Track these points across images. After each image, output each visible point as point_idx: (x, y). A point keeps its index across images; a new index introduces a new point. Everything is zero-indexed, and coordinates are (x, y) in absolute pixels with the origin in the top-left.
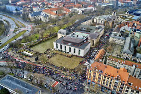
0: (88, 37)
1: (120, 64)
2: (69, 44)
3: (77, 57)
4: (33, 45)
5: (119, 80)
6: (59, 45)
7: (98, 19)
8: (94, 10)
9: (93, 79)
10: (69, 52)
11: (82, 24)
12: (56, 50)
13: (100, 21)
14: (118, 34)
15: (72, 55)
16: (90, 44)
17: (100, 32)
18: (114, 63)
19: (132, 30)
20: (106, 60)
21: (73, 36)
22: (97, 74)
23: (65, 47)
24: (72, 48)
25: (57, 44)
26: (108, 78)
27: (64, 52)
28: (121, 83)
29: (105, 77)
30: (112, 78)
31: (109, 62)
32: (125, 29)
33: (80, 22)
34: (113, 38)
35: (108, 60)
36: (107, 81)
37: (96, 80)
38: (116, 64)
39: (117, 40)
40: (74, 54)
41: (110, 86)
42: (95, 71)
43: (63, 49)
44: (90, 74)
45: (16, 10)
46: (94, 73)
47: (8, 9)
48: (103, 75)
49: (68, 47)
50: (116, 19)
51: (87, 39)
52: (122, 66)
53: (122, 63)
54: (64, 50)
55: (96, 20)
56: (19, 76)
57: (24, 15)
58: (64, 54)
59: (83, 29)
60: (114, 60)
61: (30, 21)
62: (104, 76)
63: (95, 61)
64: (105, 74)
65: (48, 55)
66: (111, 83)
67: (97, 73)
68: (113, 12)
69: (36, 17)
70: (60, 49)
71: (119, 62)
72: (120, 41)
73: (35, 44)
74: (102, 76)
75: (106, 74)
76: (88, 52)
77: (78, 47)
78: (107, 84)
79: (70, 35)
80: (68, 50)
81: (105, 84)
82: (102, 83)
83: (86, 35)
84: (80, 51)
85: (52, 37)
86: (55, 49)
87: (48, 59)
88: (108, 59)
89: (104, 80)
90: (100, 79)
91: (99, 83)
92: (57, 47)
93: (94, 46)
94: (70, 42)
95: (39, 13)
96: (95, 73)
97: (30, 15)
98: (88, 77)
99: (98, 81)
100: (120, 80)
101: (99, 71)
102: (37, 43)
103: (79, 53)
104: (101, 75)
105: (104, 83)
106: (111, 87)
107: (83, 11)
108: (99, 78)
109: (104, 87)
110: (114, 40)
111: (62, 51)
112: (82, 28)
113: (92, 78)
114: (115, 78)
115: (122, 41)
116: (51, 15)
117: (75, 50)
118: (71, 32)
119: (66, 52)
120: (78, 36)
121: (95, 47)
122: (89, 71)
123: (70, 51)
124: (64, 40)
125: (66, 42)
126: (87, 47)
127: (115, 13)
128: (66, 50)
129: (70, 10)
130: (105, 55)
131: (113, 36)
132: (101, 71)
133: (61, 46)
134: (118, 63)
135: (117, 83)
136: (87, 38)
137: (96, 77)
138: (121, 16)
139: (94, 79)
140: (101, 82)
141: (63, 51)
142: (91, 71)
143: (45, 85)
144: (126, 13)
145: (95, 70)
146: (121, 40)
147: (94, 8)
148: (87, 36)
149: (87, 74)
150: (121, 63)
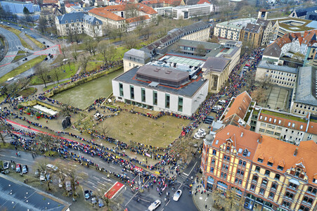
0: (201, 67)
1: (296, 132)
2: (154, 84)
3: (174, 118)
4: (62, 89)
5: (302, 176)
6: (127, 87)
7: (224, 29)
8: (211, 10)
9: (222, 174)
10: (152, 105)
11: (184, 38)
12: (120, 102)
13: (229, 32)
14: (277, 61)
15: (162, 114)
16: (207, 84)
17: (232, 54)
18: (278, 131)
19: (312, 49)
20: (255, 123)
21: (164, 66)
22: (232, 159)
23: (144, 92)
24: (161, 95)
25: (121, 86)
26: (267, 172)
27: (140, 104)
28: (306, 187)
29: (258, 169)
30: (279, 170)
31: (262, 128)
32: (293, 50)
33: (180, 33)
34: (266, 70)
35: (259, 124)
36: (264, 180)
37: (231, 179)
38: (283, 132)
39: (275, 74)
40: (166, 110)
41: (272, 194)
42: (228, 152)
43: (138, 98)
44: (212, 162)
45: (26, 10)
46: (225, 157)
47: (5, 9)
48: (252, 164)
49: (149, 93)
50: (269, 25)
51: (199, 72)
52: (301, 137)
53: (301, 130)
54: (140, 101)
55: (220, 31)
56: (15, 169)
57: (43, 22)
58: (141, 111)
59: (189, 50)
60: (277, 122)
61: (57, 36)
62: (254, 167)
63: (227, 124)
64: (259, 159)
65: (98, 114)
66: (274, 186)
67: (235, 158)
68: (260, 13)
69: (73, 25)
70: (129, 98)
71: (290, 127)
72: (283, 77)
73: (65, 87)
74: (248, 165)
75: (262, 160)
76: (204, 104)
77: (176, 92)
78: (262, 190)
79: (156, 63)
80: (149, 101)
81: (257, 190)
82: (249, 186)
83: (196, 63)
84: (181, 100)
85: (111, 70)
86: (117, 99)
87: (97, 124)
88: (260, 120)
89: (256, 178)
90: (243, 174)
91: (239, 186)
92: (122, 93)
93: (218, 91)
94: (156, 80)
95: (79, 17)
96: (227, 158)
97: (57, 22)
98: (206, 170)
99: (236, 180)
100: (306, 178)
101: (240, 151)
102: (72, 84)
103: (180, 107)
104: (245, 164)
105: (253, 186)
106: (276, 197)
107: (186, 13)
108: (241, 172)
109: (253, 197)
110: (269, 74)
111: (134, 103)
112: (185, 47)
113: (219, 173)
114: (289, 172)
115: (288, 77)
116: (109, 22)
117: (168, 98)
118: (159, 57)
119: (145, 106)
120: (175, 65)
121: (219, 93)
122: (211, 151)
123: (155, 102)
124: (139, 76)
125: (144, 79)
126: (200, 92)
127: (263, 13)
128: (144, 99)
129: (156, 9)
130: (251, 109)
131: (266, 65)
132: (247, 152)
133: (132, 89)
134: (290, 131)
135: (295, 186)
136: (200, 70)
137: (231, 167)
138: (281, 22)
139: (224, 175)
140: (244, 183)
141: (137, 103)
142: (214, 152)
143: (87, 192)
144: (291, 16)
145: (228, 148)
146: (285, 75)
147: (212, 6)
148: (200, 65)
149: (203, 161)
150: (298, 129)
